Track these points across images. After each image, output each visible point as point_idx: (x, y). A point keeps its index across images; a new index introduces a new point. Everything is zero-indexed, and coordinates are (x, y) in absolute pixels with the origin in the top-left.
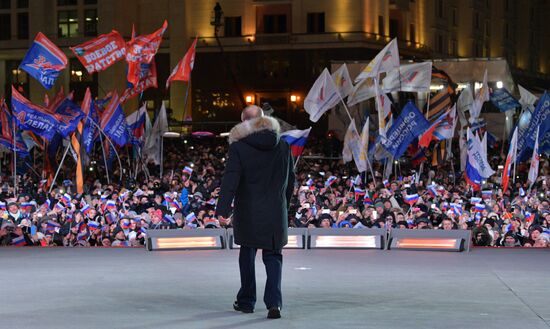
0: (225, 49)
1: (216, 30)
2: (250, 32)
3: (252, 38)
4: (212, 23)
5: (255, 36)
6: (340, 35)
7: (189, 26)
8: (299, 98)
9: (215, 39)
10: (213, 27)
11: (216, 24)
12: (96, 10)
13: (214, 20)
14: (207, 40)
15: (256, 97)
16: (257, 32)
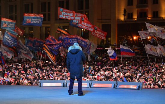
0: (127, 23)
1: (124, 17)
2: (135, 17)
3: (136, 19)
4: (123, 15)
5: (137, 18)
6: (163, 18)
7: (117, 16)
8: (150, 37)
9: (124, 20)
10: (123, 16)
11: (124, 15)
12: (89, 11)
13: (123, 14)
14: (122, 20)
15: (137, 37)
16: (137, 17)
